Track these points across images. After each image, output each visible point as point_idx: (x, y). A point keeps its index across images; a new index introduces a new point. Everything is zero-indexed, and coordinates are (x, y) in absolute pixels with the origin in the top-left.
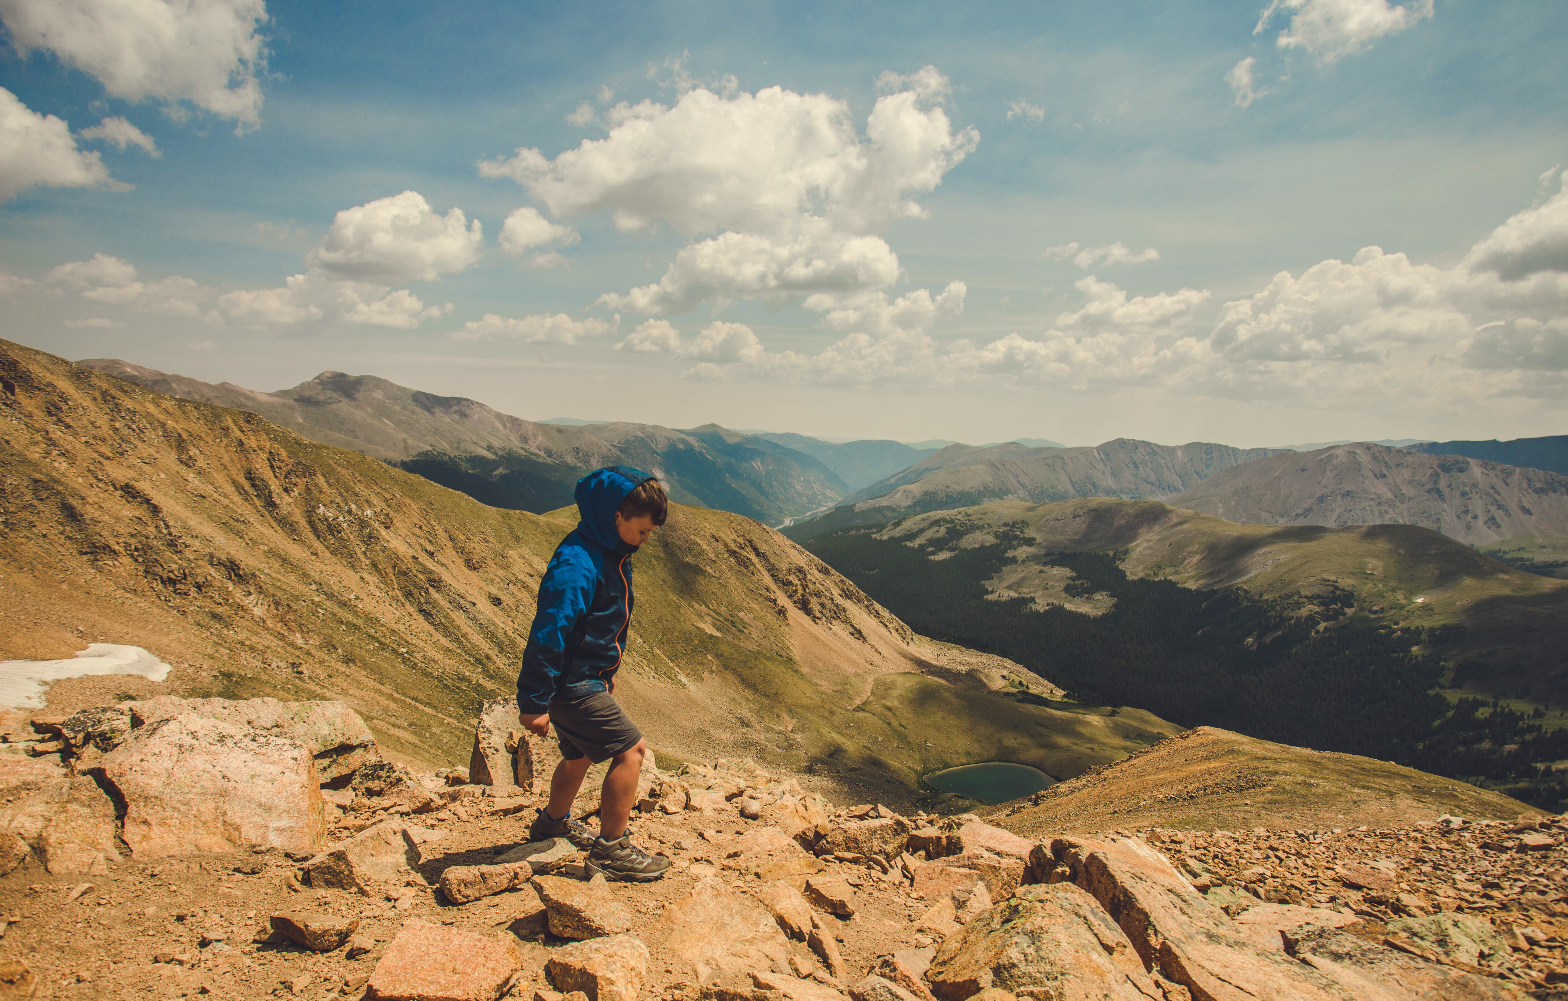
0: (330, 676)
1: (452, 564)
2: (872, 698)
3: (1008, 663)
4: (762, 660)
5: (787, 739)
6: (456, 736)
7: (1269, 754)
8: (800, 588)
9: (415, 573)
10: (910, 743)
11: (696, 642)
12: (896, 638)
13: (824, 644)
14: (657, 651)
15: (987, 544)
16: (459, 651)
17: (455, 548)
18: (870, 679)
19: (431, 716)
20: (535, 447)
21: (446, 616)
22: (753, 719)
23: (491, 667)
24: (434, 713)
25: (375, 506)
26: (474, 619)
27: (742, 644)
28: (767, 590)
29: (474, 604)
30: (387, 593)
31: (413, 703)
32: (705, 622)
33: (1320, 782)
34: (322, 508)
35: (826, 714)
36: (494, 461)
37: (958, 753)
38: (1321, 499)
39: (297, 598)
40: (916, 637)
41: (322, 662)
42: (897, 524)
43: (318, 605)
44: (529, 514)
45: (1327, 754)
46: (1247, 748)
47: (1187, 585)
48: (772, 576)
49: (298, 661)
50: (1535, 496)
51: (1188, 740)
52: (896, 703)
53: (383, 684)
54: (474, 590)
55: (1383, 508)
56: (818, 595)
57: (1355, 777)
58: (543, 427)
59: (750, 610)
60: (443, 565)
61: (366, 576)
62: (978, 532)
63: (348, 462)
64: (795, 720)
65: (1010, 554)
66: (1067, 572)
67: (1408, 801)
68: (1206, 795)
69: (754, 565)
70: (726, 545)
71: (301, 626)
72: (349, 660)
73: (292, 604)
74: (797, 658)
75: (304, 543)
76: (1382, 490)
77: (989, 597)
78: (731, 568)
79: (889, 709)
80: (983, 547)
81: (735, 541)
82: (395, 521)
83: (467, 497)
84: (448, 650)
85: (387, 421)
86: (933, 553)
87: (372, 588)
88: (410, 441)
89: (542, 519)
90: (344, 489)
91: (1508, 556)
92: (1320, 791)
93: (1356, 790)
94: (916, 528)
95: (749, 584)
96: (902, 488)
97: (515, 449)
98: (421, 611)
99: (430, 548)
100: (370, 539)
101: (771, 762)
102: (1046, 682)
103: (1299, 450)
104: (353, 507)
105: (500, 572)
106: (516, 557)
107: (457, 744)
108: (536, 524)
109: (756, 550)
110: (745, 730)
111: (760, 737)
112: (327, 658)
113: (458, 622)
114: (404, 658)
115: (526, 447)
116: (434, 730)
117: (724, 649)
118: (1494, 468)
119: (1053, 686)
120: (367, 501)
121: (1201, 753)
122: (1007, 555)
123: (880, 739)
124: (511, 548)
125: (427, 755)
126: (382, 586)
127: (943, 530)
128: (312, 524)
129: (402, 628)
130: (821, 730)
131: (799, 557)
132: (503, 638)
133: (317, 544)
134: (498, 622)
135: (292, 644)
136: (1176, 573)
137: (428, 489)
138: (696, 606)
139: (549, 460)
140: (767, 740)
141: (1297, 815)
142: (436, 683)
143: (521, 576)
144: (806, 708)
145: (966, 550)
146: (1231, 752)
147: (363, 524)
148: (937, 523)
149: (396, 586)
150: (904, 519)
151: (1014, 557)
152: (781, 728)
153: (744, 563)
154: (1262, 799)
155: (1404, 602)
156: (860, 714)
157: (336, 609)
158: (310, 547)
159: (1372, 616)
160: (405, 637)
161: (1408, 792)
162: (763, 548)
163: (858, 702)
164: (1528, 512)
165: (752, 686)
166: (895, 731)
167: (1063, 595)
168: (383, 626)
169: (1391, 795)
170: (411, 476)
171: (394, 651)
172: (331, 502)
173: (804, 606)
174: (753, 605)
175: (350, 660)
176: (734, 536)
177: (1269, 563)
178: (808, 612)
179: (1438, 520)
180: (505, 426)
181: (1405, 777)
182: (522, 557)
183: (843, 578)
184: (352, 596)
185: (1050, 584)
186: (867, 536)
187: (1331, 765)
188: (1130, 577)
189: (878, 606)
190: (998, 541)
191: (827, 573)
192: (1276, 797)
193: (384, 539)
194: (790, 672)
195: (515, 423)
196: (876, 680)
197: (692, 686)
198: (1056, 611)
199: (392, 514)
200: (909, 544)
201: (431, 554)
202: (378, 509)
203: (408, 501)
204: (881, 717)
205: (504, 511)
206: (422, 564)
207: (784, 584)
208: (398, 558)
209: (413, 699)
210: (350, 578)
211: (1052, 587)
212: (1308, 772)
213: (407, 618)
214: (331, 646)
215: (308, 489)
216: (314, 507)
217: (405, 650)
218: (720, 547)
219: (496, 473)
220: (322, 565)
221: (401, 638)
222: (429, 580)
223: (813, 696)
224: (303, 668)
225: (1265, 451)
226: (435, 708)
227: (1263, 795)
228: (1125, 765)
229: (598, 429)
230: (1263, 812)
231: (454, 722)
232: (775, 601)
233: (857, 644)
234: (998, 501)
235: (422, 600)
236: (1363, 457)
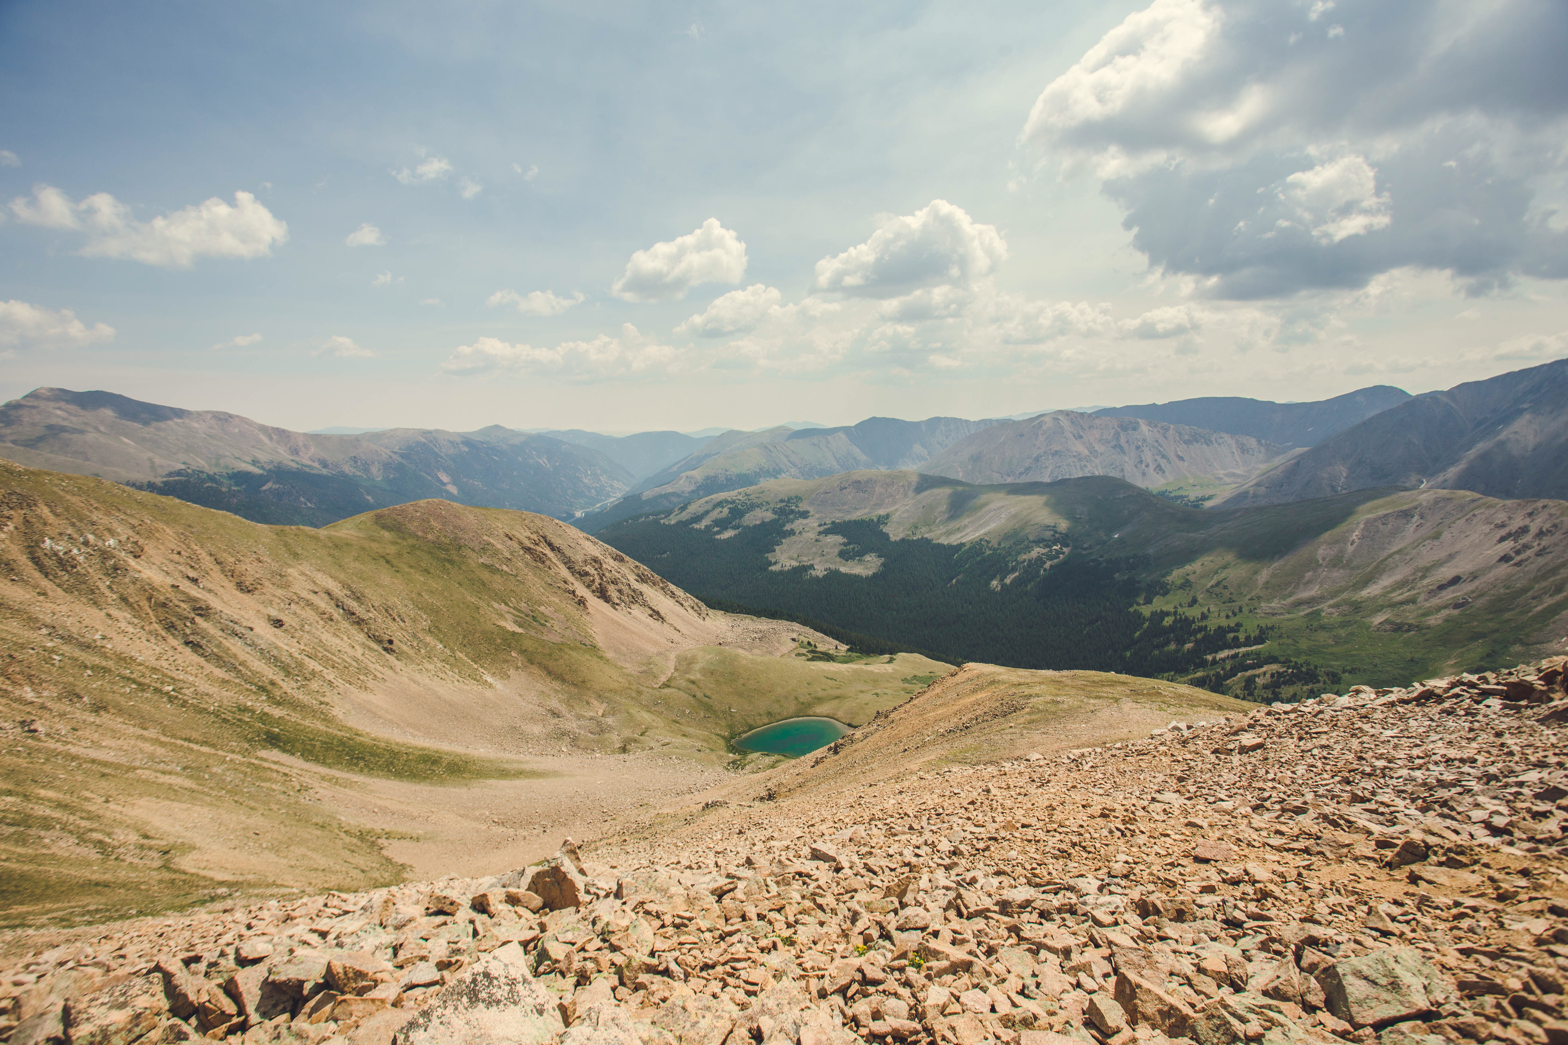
0: (75, 729)
1: (221, 589)
2: (676, 674)
3: (796, 626)
4: (566, 650)
5: (599, 724)
6: (242, 772)
7: (1022, 680)
8: (597, 577)
9: (177, 603)
10: (715, 712)
11: (499, 641)
12: (692, 615)
13: (625, 628)
14: (459, 654)
15: (766, 520)
16: (237, 681)
17: (223, 571)
18: (672, 656)
19: (209, 756)
20: (308, 459)
21: (219, 645)
22: (563, 709)
23: (277, 693)
24: (213, 751)
25: (119, 534)
26: (253, 645)
27: (545, 638)
28: (565, 582)
29: (251, 629)
30: (143, 628)
31: (186, 744)
32: (506, 620)
33: (1064, 698)
34: (48, 542)
35: (634, 695)
36: (261, 475)
37: (760, 715)
38: (1037, 459)
39: (22, 647)
40: (711, 612)
41: (62, 715)
42: (683, 509)
43: (53, 651)
44: (307, 529)
45: (1065, 673)
46: (1004, 677)
47: (940, 541)
48: (569, 568)
49: (29, 718)
50: (1185, 446)
51: (957, 677)
52: (699, 676)
53: (145, 729)
54: (251, 614)
55: (1083, 463)
56: (614, 582)
57: (1089, 690)
58: (316, 438)
59: (550, 604)
60: (210, 591)
61: (114, 612)
62: (758, 510)
63: (80, 489)
64: (605, 705)
65: (788, 527)
66: (839, 539)
67: (1130, 704)
68: (978, 723)
69: (550, 559)
70: (520, 543)
71: (30, 677)
72: (98, 708)
73: (16, 654)
74: (600, 644)
75: (26, 583)
76: (1079, 447)
77: (773, 568)
78: (527, 564)
79: (693, 682)
80: (763, 524)
81: (529, 538)
82: (146, 548)
83: (233, 516)
84: (224, 682)
85: (126, 440)
86: (719, 533)
87: (123, 625)
88: (158, 460)
89: (323, 532)
90: (78, 519)
91: (1172, 495)
92: (1065, 706)
93: (1092, 701)
94: (701, 511)
95: (547, 579)
96: (684, 474)
97: (285, 462)
98: (187, 643)
99: (192, 574)
100: (116, 571)
101: (586, 749)
102: (831, 640)
103: (1016, 419)
104: (91, 537)
105: (280, 592)
106: (296, 574)
107: (243, 781)
108: (316, 538)
109: (550, 544)
110: (556, 720)
111: (571, 725)
112: (68, 709)
113: (234, 649)
114: (170, 697)
115: (298, 459)
116: (214, 770)
117: (528, 644)
118: (1156, 426)
119: (837, 642)
120: (109, 530)
121: (969, 687)
122: (785, 528)
123: (687, 711)
124: (290, 566)
125: (208, 799)
126: (136, 621)
127: (726, 511)
128: (36, 561)
129: (165, 664)
130: (631, 711)
131: (593, 548)
132: (288, 660)
133: (45, 583)
134: (281, 645)
135: (20, 700)
136: (930, 531)
137: (184, 511)
138: (496, 605)
139: (325, 472)
140: (580, 727)
141: (1051, 731)
142: (212, 718)
143: (304, 594)
144: (614, 691)
145: (748, 527)
146: (993, 682)
147: (105, 555)
148: (720, 504)
149: (154, 619)
150: (689, 503)
151: (792, 530)
152: (592, 714)
153: (540, 559)
154: (1022, 720)
155: (1105, 538)
156: (666, 691)
157: (77, 653)
158: (35, 587)
159: (1084, 552)
160: (170, 673)
161: (1128, 696)
162: (557, 542)
163: (663, 679)
164: (1181, 459)
165: (560, 678)
166: (700, 701)
167: (838, 559)
168: (140, 664)
169: (1117, 700)
170: (163, 499)
171: (157, 690)
172: (61, 534)
173: (603, 594)
174: (553, 599)
175: (101, 708)
176: (528, 534)
177: (1003, 516)
178: (607, 599)
179: (1122, 470)
180: (271, 439)
181: (1124, 683)
182: (303, 574)
183: (638, 564)
184: (98, 637)
185: (826, 550)
186: (657, 522)
187: (1069, 682)
188: (893, 538)
189: (672, 587)
190: (776, 517)
191: (622, 560)
192: (1034, 717)
193: (135, 570)
194: (595, 659)
195: (282, 435)
196: (678, 657)
197: (498, 685)
198: (833, 576)
199: (141, 542)
200: (696, 526)
201: (195, 581)
202: (123, 538)
203: (160, 525)
204: (686, 690)
205: (278, 527)
206: (184, 593)
207: (581, 575)
208: (153, 588)
209: (185, 740)
210: (93, 616)
211: (828, 553)
212: (1054, 691)
213: (170, 653)
214: (73, 695)
215: (27, 522)
216: (37, 542)
217: (171, 688)
218: (515, 545)
219: (264, 488)
220: (54, 606)
221: (165, 675)
222: (195, 609)
223: (620, 680)
224: (37, 725)
225: (990, 421)
226: (213, 746)
227: (1022, 717)
228: (908, 706)
229: (376, 436)
230: (1025, 731)
231: (238, 758)
232: (574, 592)
233: (657, 624)
234: (773, 479)
235: (188, 631)
236: (1065, 422)
